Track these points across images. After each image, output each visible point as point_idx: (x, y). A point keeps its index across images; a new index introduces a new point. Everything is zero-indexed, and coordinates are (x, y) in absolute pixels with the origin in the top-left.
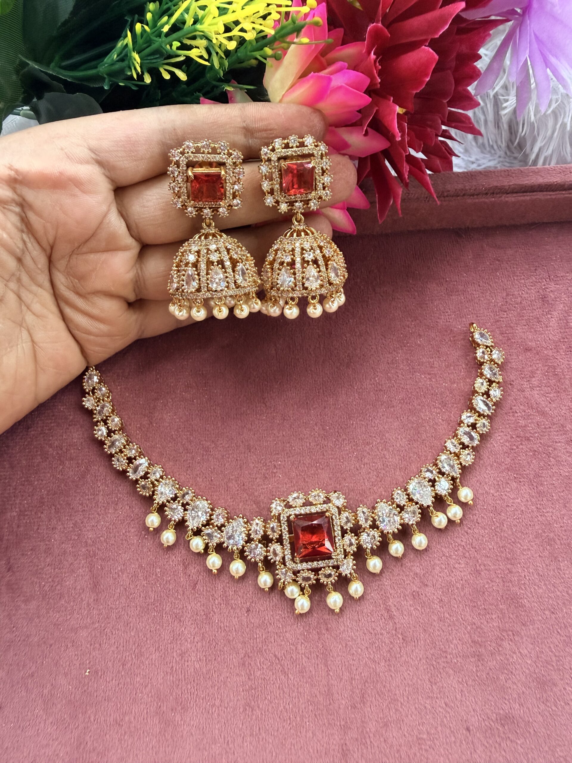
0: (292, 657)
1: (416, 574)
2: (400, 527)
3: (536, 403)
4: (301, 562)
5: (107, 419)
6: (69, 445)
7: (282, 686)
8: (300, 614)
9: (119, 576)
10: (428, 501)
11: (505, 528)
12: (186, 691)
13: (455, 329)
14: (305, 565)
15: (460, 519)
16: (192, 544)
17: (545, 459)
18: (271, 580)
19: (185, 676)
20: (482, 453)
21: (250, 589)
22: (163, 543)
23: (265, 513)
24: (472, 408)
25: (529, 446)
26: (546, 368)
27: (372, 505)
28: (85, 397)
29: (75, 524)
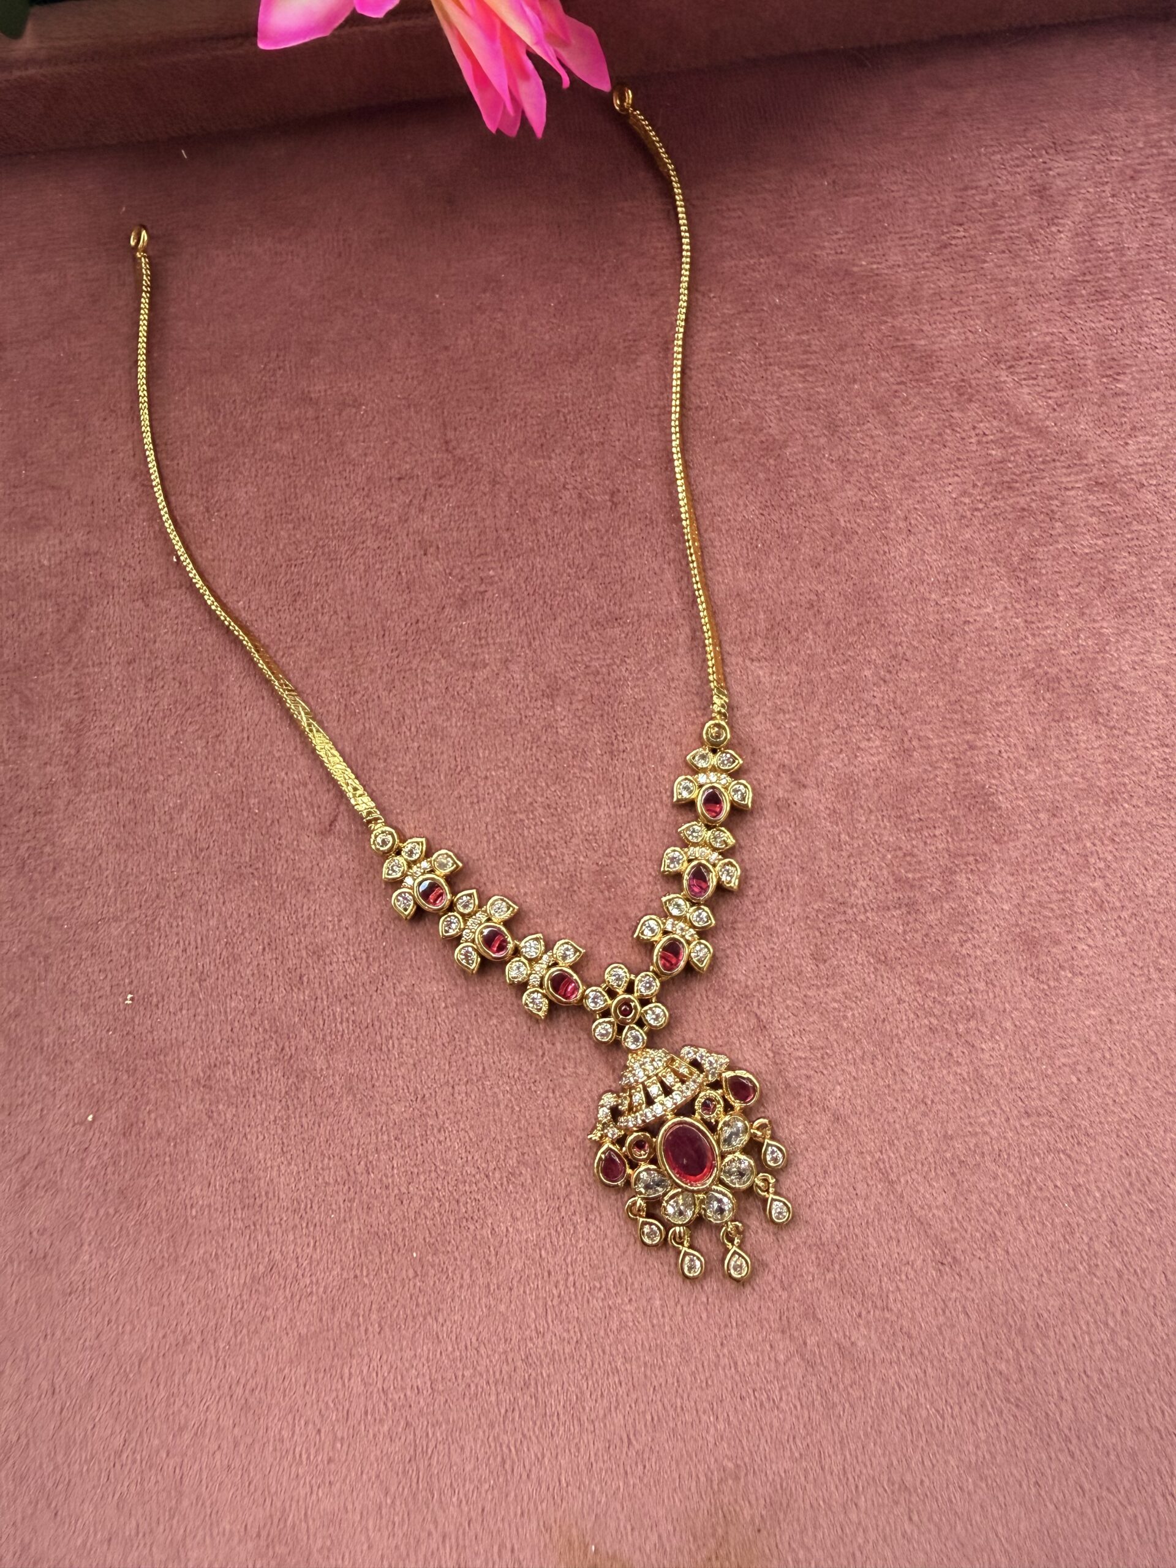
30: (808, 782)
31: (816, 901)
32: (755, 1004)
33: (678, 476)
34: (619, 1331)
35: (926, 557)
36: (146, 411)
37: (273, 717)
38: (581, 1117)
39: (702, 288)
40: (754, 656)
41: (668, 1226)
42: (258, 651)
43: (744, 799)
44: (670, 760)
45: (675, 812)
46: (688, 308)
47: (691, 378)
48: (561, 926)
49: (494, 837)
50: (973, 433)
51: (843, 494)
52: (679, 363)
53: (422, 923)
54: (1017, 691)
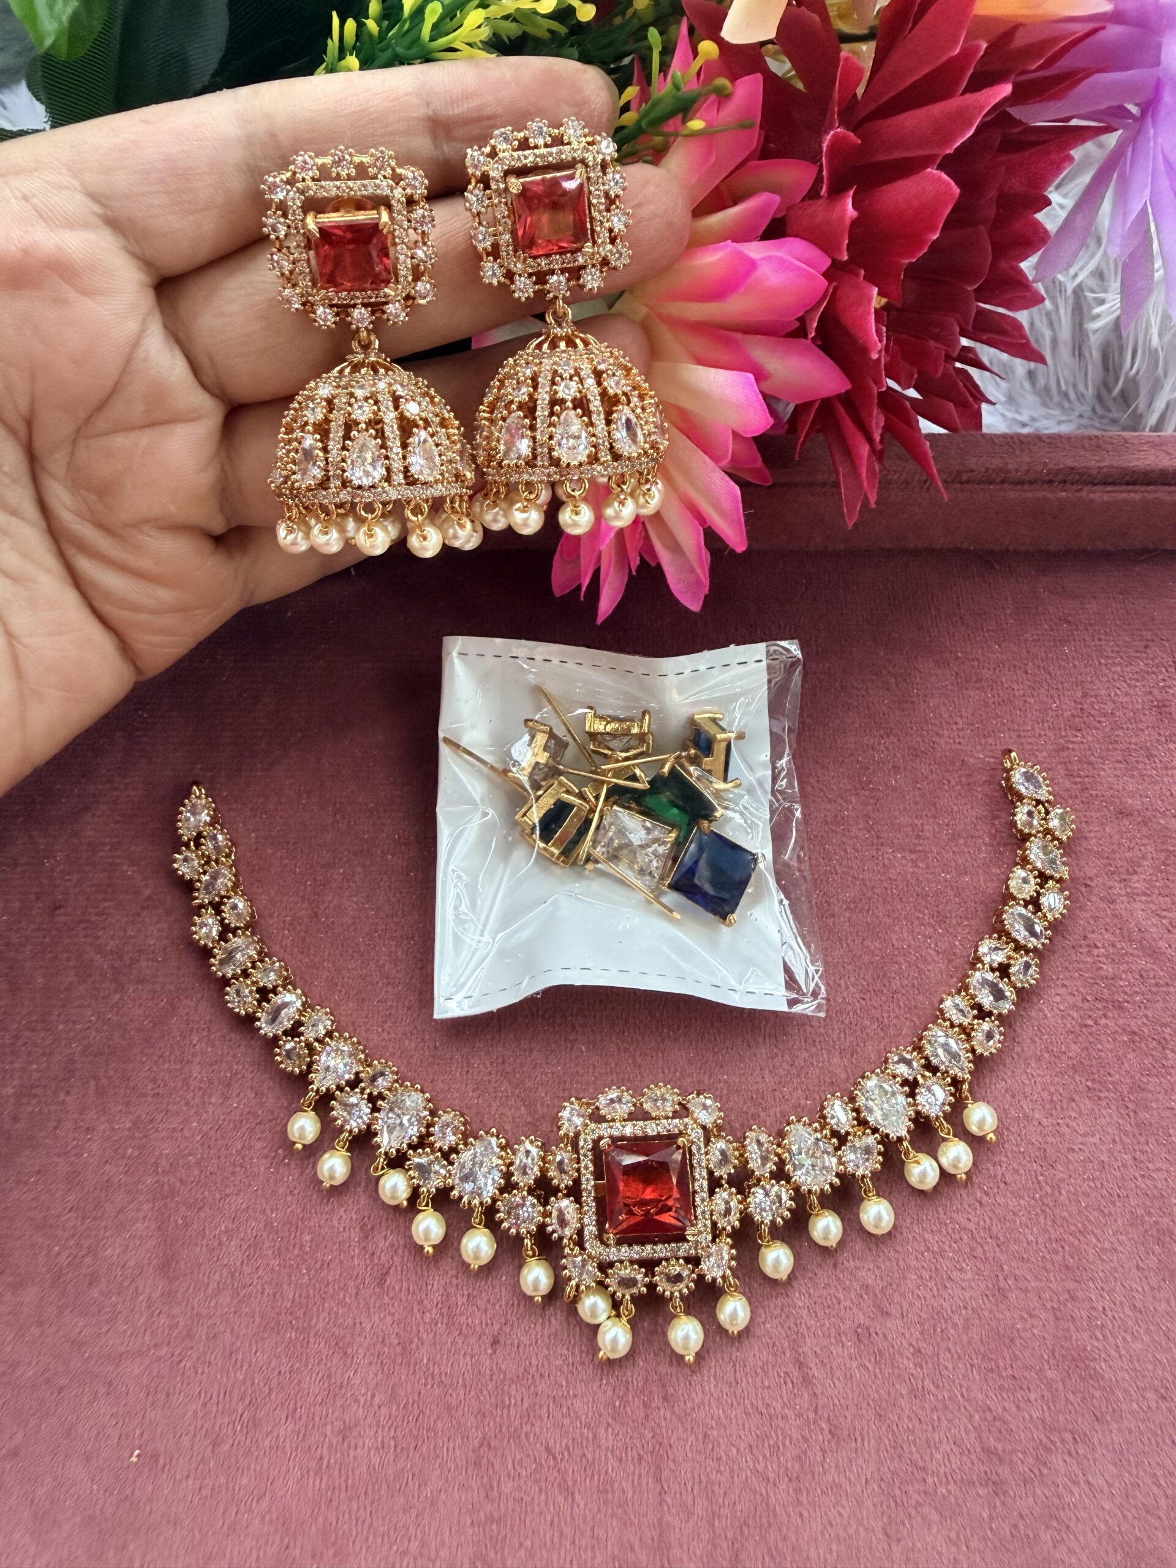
0: (584, 1455)
1: (866, 1287)
2: (836, 1181)
3: (1140, 930)
4: (619, 1243)
5: (221, 903)
6: (138, 951)
7: (559, 1521)
8: (609, 1359)
9: (220, 1244)
10: (899, 1127)
11: (1063, 1198)
12: (347, 1517)
13: (972, 761)
14: (625, 1252)
15: (966, 1173)
16: (384, 1188)
17: (1154, 1053)
18: (548, 1278)
19: (347, 1480)
20: (1019, 1030)
21: (503, 1293)
22: (321, 1178)
23: (545, 1127)
24: (1002, 933)
25: (1121, 1022)
26: (1163, 856)
27: (777, 1127)
28: (180, 853)
29: (136, 1124)
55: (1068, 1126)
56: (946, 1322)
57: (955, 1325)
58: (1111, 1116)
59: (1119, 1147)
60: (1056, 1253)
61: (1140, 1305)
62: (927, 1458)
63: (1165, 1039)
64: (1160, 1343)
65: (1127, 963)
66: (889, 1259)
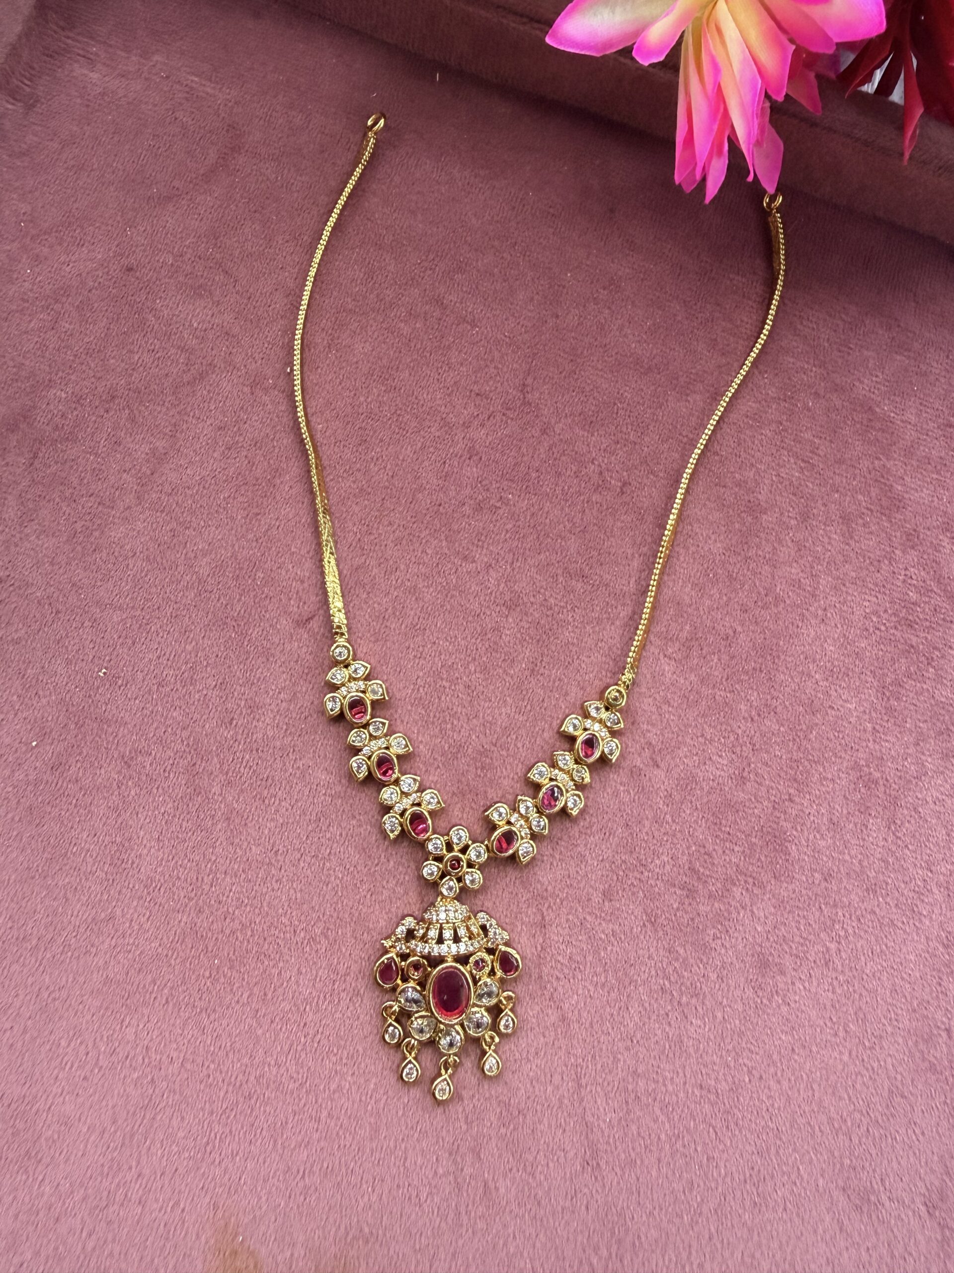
30: (662, 765)
31: (625, 853)
32: (546, 905)
33: (678, 496)
34: (334, 1092)
35: (826, 645)
36: (321, 252)
37: (303, 520)
38: (382, 923)
39: (761, 367)
40: (668, 653)
41: (407, 1034)
42: (317, 468)
43: (611, 754)
44: (571, 698)
45: (557, 736)
46: (745, 377)
47: (721, 429)
48: (436, 778)
49: (418, 690)
50: (903, 573)
51: (788, 569)
52: (719, 414)
53: (337, 724)
54: (843, 775)
55: (836, 691)
56: (697, 784)
57: (702, 789)
58: (870, 696)
59: (867, 717)
60: (791, 768)
61: (835, 820)
62: (650, 860)
63: (932, 658)
64: (838, 848)
65: (930, 597)
66: (673, 733)
